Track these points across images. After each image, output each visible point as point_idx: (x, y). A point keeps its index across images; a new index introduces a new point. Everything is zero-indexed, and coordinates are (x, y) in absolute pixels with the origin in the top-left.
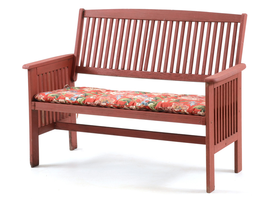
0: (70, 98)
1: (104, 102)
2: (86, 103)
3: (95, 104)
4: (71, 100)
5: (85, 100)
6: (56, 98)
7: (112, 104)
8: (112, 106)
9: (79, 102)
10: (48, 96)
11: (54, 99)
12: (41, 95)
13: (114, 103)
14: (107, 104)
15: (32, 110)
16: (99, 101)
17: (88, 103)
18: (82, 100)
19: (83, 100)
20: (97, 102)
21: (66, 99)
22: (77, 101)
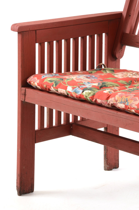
0: (73, 88)
1: (121, 103)
2: (96, 101)
3: (109, 104)
4: (76, 92)
5: (93, 96)
6: (54, 86)
7: (134, 108)
8: (133, 111)
9: (85, 97)
10: (45, 81)
11: (52, 87)
12: (36, 78)
13: (136, 107)
14: (126, 106)
15: (22, 101)
16: (115, 99)
17: (99, 101)
18: (90, 93)
19: (92, 94)
20: (111, 101)
21: (67, 90)
22: (83, 95)
